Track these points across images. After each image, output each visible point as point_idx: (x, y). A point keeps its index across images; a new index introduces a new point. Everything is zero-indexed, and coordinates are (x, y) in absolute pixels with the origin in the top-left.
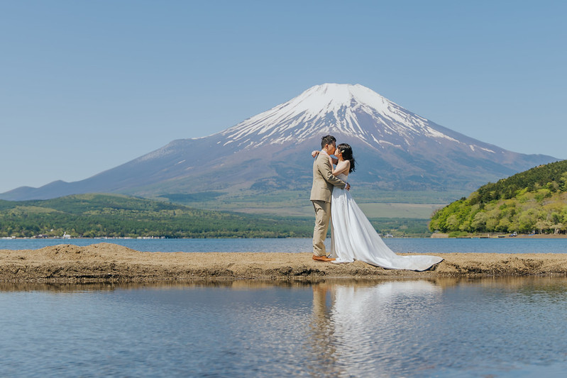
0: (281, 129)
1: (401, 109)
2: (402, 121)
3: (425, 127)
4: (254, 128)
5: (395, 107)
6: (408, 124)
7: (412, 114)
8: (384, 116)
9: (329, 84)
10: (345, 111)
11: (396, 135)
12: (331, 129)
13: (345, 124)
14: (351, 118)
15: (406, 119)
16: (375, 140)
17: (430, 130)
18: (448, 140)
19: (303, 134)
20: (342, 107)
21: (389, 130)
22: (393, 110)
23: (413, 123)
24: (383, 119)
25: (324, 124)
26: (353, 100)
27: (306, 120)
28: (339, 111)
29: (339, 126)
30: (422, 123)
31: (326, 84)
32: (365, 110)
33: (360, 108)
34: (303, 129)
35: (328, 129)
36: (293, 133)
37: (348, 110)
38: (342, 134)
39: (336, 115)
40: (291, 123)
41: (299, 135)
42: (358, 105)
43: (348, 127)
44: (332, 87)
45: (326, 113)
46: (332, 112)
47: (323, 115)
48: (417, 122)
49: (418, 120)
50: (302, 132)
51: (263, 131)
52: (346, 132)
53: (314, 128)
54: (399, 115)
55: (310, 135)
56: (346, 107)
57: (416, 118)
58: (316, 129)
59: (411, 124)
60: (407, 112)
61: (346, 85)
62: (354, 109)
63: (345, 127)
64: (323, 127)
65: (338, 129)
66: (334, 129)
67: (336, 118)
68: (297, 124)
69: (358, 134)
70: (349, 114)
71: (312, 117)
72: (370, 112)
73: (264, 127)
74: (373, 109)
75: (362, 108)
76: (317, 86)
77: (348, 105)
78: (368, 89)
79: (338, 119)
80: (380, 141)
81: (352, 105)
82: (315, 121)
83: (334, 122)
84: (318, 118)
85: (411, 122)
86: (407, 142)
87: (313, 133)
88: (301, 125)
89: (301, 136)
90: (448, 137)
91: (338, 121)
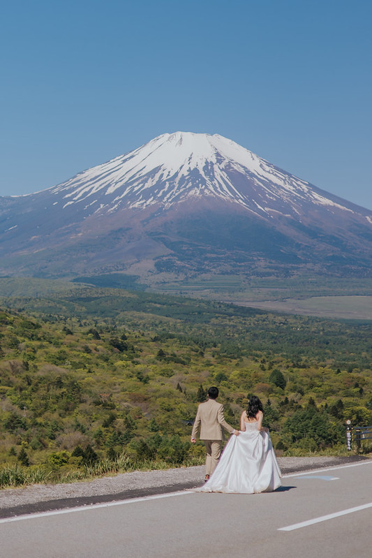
0: (136, 189)
1: (276, 168)
2: (281, 183)
3: (309, 192)
4: (97, 187)
5: (269, 165)
6: (287, 187)
7: (290, 175)
8: (259, 176)
9: (184, 133)
10: (212, 168)
11: (280, 200)
12: (202, 191)
13: (217, 185)
14: (221, 177)
15: (284, 180)
16: (259, 207)
17: (316, 196)
18: (338, 208)
19: (168, 196)
20: (207, 162)
21: (270, 195)
22: (268, 168)
23: (294, 187)
24: (259, 180)
25: (190, 184)
26: (218, 154)
27: (164, 178)
28: (205, 168)
29: (212, 189)
30: (304, 187)
31: (179, 134)
32: (235, 168)
33: (228, 166)
34: (166, 189)
35: (198, 192)
36: (155, 195)
37: (216, 167)
38: (219, 198)
39: (202, 173)
40: (146, 181)
41: (162, 197)
42: (227, 161)
43: (222, 190)
44: (188, 136)
45: (189, 170)
46: (196, 169)
47: (185, 172)
48: (298, 185)
49: (299, 183)
50: (165, 194)
51: (111, 190)
52: (222, 197)
53: (179, 189)
54: (275, 175)
55: (177, 198)
56: (211, 162)
57: (297, 180)
58: (182, 190)
59: (292, 188)
60: (285, 173)
61: (205, 135)
62: (222, 166)
63: (219, 189)
64: (190, 189)
65: (212, 192)
66: (206, 191)
67: (204, 176)
68: (154, 183)
69: (237, 199)
70: (218, 173)
71: (172, 175)
72: (242, 170)
73: (109, 185)
74: (244, 167)
75: (232, 166)
76: (167, 135)
77: (214, 161)
78: (230, 141)
79: (207, 179)
80: (266, 209)
81: (220, 161)
82: (177, 179)
83: (204, 182)
84: (180, 176)
85: (292, 185)
86: (296, 210)
87: (179, 195)
88: (160, 185)
89: (165, 199)
90: (339, 206)
91: (208, 182)
